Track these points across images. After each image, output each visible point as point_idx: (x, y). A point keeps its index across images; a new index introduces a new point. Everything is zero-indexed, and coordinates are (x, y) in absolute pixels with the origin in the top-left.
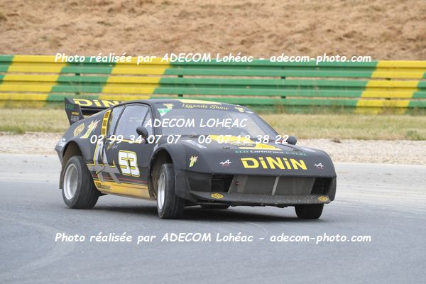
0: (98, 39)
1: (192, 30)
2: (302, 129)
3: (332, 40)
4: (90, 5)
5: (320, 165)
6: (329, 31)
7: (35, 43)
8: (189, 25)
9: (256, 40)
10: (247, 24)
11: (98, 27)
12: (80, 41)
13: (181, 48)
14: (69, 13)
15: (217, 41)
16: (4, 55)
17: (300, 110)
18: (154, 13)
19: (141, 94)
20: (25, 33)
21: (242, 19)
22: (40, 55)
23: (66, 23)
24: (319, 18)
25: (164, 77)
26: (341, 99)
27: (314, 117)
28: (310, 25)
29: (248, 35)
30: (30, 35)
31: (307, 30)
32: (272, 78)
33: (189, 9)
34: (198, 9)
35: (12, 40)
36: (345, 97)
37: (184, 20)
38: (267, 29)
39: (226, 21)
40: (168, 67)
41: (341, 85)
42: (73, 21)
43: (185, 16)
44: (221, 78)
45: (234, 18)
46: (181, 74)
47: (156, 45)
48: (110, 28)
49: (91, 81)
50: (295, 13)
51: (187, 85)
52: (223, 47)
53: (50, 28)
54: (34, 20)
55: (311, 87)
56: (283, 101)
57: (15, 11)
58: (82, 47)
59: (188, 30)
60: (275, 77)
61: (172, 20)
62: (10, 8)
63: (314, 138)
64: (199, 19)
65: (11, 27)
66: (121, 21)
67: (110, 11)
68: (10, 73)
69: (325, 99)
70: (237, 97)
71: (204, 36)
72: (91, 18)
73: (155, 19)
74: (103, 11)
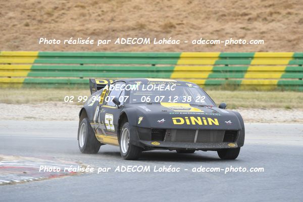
4: (235, 16)
5: (230, 122)
11: (240, 31)
13: (300, 45)
14: (220, 22)
16: (174, 53)
18: (281, 21)
19: (272, 79)
20: (190, 36)
22: (200, 52)
23: (218, 29)
25: (289, 66)
30: (192, 38)
40: (291, 59)
42: (223, 27)
46: (300, 64)
47: (283, 43)
48: (249, 32)
49: (236, 69)
53: (206, 33)
54: (195, 27)
57: (182, 21)
61: (294, 25)
62: (178, 19)
65: (179, 33)
66: (257, 26)
67: (249, 19)
68: (179, 65)
72: (235, 25)
73: (281, 25)
74: (244, 20)
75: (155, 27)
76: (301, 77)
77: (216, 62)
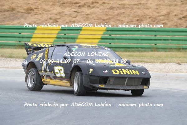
0: (74, 19)
1: (115, 15)
2: (164, 59)
3: (177, 19)
4: (71, 4)
5: (144, 72)
6: (176, 15)
7: (46, 21)
8: (114, 13)
9: (143, 19)
10: (140, 12)
11: (74, 13)
12: (66, 20)
13: (110, 22)
14: (62, 7)
15: (127, 19)
17: (163, 50)
18: (99, 7)
19: (93, 43)
20: (42, 16)
21: (137, 10)
23: (60, 12)
24: (171, 10)
25: (103, 35)
26: (181, 45)
27: (169, 53)
28: (167, 13)
29: (140, 17)
30: (44, 17)
31: (166, 15)
32: (150, 36)
33: (114, 6)
34: (118, 6)
35: (36, 19)
36: (183, 44)
37: (112, 10)
38: (148, 14)
39: (130, 11)
40: (104, 31)
41: (181, 39)
42: (63, 11)
43: (112, 9)
44: (128, 36)
45: (133, 10)
46: (110, 34)
47: (100, 21)
48: (79, 14)
49: (71, 37)
50: (160, 7)
51: (113, 39)
52: (129, 22)
53: (53, 14)
54: (46, 10)
55: (168, 40)
56: (155, 46)
57: (38, 6)
58: (67, 22)
59: (113, 15)
60: (152, 35)
61: (107, 10)
62: (35, 5)
63: (169, 62)
64: (118, 10)
65: (36, 14)
66: (84, 11)
67: (79, 6)
68: (36, 34)
69: (174, 45)
70: (135, 44)
71: (121, 17)
72: (71, 10)
73: (99, 10)
74: (76, 6)
75: (21, 10)
76: (110, 43)
77: (59, 32)
